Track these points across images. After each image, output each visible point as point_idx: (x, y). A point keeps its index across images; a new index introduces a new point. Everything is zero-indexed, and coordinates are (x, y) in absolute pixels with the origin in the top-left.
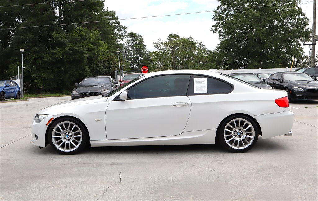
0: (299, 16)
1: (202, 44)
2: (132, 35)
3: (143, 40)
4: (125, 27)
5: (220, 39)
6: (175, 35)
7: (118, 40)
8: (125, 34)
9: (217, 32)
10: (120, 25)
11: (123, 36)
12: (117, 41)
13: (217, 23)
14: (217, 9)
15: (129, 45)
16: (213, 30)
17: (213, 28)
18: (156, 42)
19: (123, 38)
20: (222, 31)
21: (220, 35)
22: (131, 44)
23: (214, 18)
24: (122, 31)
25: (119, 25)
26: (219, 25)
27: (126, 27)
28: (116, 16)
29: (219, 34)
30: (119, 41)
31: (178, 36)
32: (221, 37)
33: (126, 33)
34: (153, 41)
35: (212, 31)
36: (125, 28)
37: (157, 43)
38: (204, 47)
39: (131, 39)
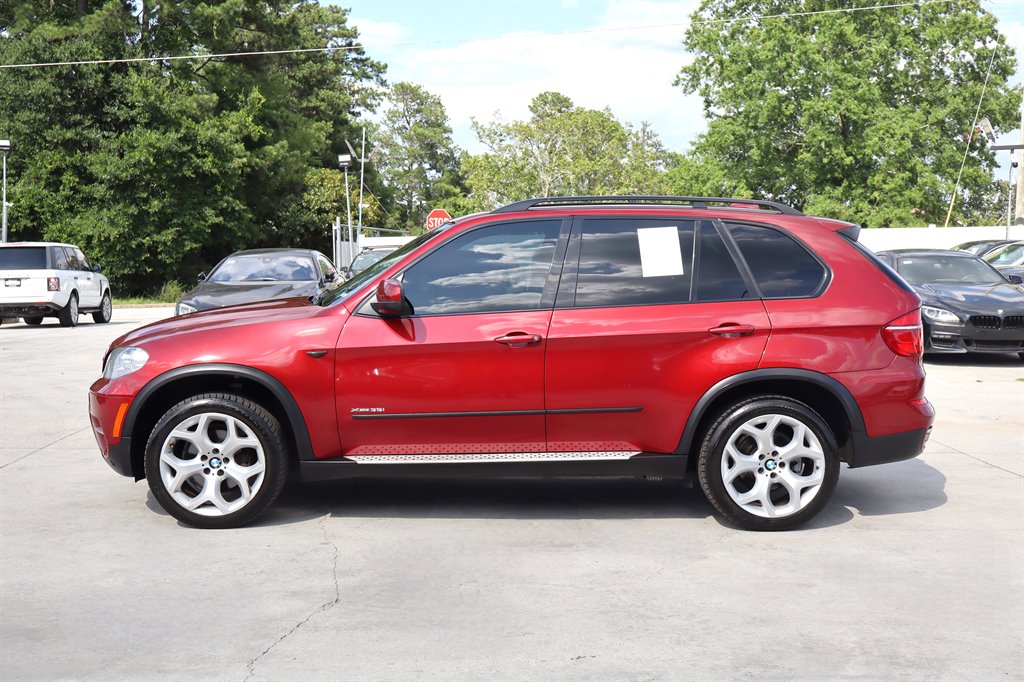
0: (984, 42)
1: (648, 129)
2: (405, 91)
3: (442, 113)
4: (382, 64)
5: (709, 115)
6: (556, 96)
7: (357, 109)
8: (381, 89)
9: (698, 91)
10: (364, 57)
11: (374, 95)
12: (353, 114)
13: (698, 60)
14: (701, 9)
15: (396, 126)
16: (685, 83)
17: (683, 76)
18: (485, 121)
19: (374, 102)
20: (716, 88)
21: (708, 103)
22: (402, 123)
23: (689, 41)
24: (369, 77)
25: (359, 57)
26: (704, 68)
27: (386, 66)
28: (349, 25)
29: (703, 98)
30: (359, 113)
31: (566, 100)
32: (712, 109)
33: (383, 83)
34: (474, 120)
35: (681, 88)
36: (380, 69)
37: (487, 126)
38: (654, 139)
39: (401, 106)
